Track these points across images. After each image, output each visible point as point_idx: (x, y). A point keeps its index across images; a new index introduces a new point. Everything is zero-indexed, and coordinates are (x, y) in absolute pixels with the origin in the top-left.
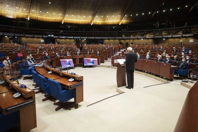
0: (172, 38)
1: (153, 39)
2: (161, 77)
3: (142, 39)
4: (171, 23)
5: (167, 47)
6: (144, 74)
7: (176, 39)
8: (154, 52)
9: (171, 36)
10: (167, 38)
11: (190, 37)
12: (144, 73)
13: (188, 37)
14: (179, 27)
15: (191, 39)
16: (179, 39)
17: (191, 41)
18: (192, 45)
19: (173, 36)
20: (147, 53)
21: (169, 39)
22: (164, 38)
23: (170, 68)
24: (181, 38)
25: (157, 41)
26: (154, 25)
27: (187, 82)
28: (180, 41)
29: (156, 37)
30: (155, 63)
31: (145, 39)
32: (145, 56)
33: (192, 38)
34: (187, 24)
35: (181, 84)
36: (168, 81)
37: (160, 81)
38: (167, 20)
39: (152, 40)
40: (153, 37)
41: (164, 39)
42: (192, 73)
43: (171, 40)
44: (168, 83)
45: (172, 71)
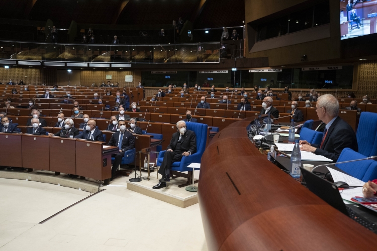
0: (88, 69)
1: (42, 68)
2: (79, 177)
3: (7, 67)
4: (83, 31)
5: (80, 94)
6: (30, 178)
7: (99, 73)
8: (49, 107)
9: (86, 65)
10: (77, 70)
11: (125, 69)
12: (29, 176)
13: (122, 70)
14: (102, 43)
15: (127, 74)
16: (104, 72)
17: (129, 78)
18: (131, 89)
19: (91, 65)
20: (34, 114)
21: (82, 70)
22: (70, 68)
23: (102, 153)
24: (108, 70)
25: (51, 76)
26: (39, 28)
27: (139, 180)
28: (107, 78)
29: (48, 64)
30: (62, 141)
31: (15, 67)
32: (28, 121)
33: (129, 72)
34: (118, 38)
35: (129, 187)
36: (100, 186)
37: (80, 189)
38: (73, 22)
39: (36, 70)
40: (39, 64)
41: (69, 71)
42: (147, 158)
43: (86, 73)
44: (99, 191)
45: (106, 159)
